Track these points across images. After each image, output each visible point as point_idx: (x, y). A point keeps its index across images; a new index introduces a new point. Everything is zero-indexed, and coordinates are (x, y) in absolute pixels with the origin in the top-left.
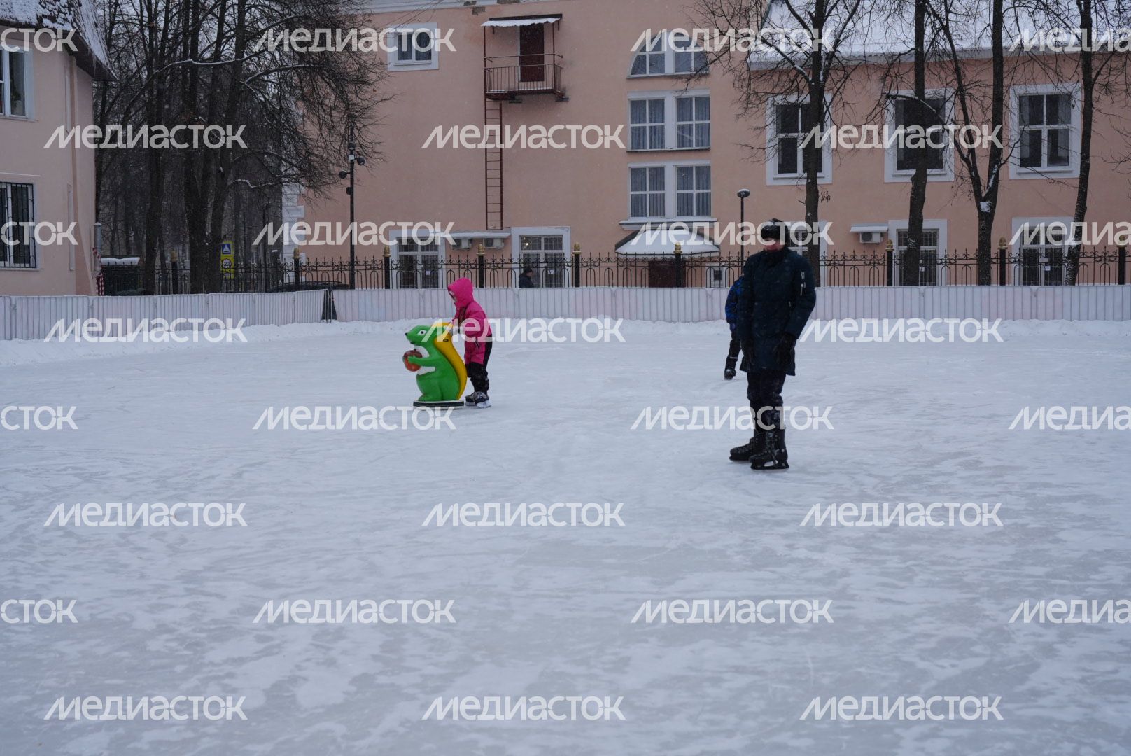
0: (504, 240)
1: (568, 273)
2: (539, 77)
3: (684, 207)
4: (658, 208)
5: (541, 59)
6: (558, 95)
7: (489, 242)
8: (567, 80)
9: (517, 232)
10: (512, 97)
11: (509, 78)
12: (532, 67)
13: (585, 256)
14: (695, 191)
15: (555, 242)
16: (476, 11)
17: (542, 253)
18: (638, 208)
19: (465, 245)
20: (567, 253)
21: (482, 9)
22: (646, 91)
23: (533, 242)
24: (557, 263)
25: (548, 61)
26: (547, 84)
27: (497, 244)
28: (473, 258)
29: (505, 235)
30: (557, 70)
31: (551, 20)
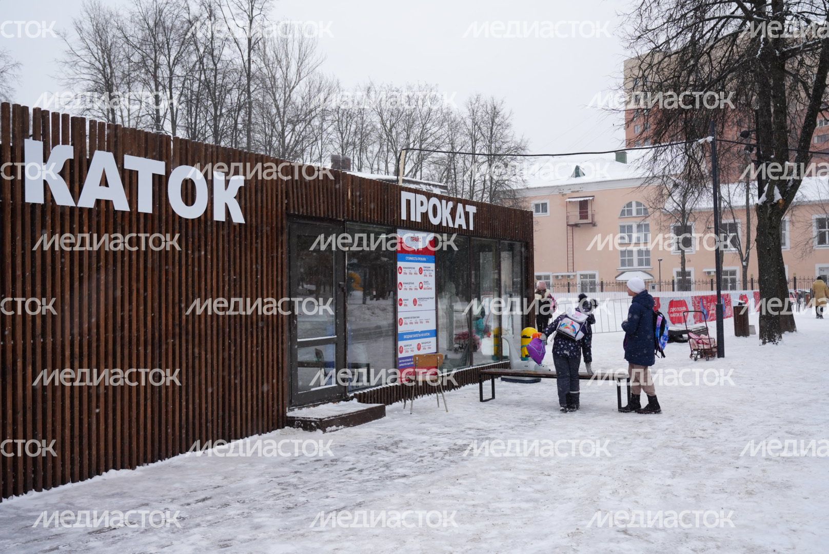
0: (574, 276)
1: (598, 288)
2: (586, 217)
3: (640, 263)
4: (630, 263)
5: (587, 212)
6: (593, 224)
7: (569, 276)
8: (596, 219)
9: (579, 273)
10: (576, 225)
11: (575, 218)
12: (584, 215)
13: (605, 282)
14: (644, 257)
15: (593, 276)
16: (563, 195)
17: (588, 280)
18: (623, 263)
19: (560, 277)
20: (597, 280)
21: (565, 194)
22: (626, 222)
23: (585, 276)
24: (593, 284)
25: (590, 213)
26: (589, 221)
27: (572, 277)
28: (566, 283)
29: (574, 274)
30: (593, 215)
31: (591, 198)
